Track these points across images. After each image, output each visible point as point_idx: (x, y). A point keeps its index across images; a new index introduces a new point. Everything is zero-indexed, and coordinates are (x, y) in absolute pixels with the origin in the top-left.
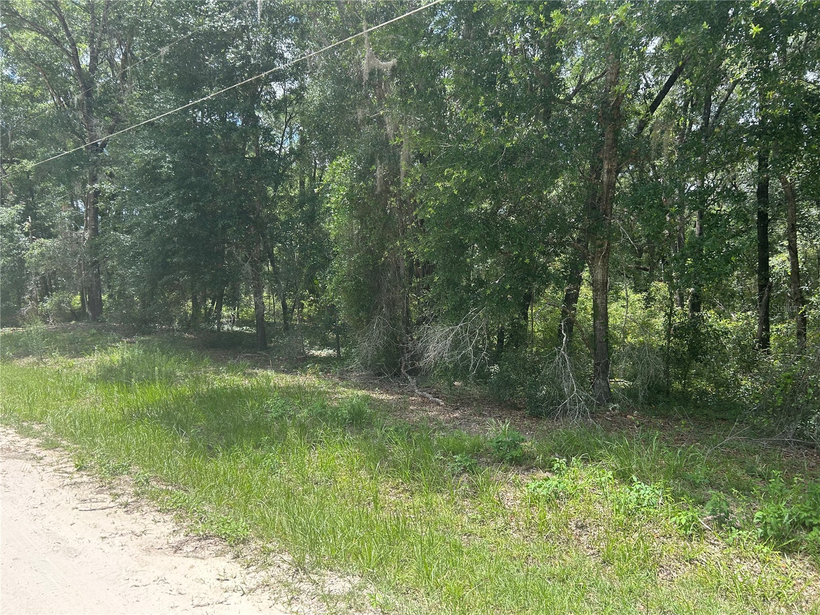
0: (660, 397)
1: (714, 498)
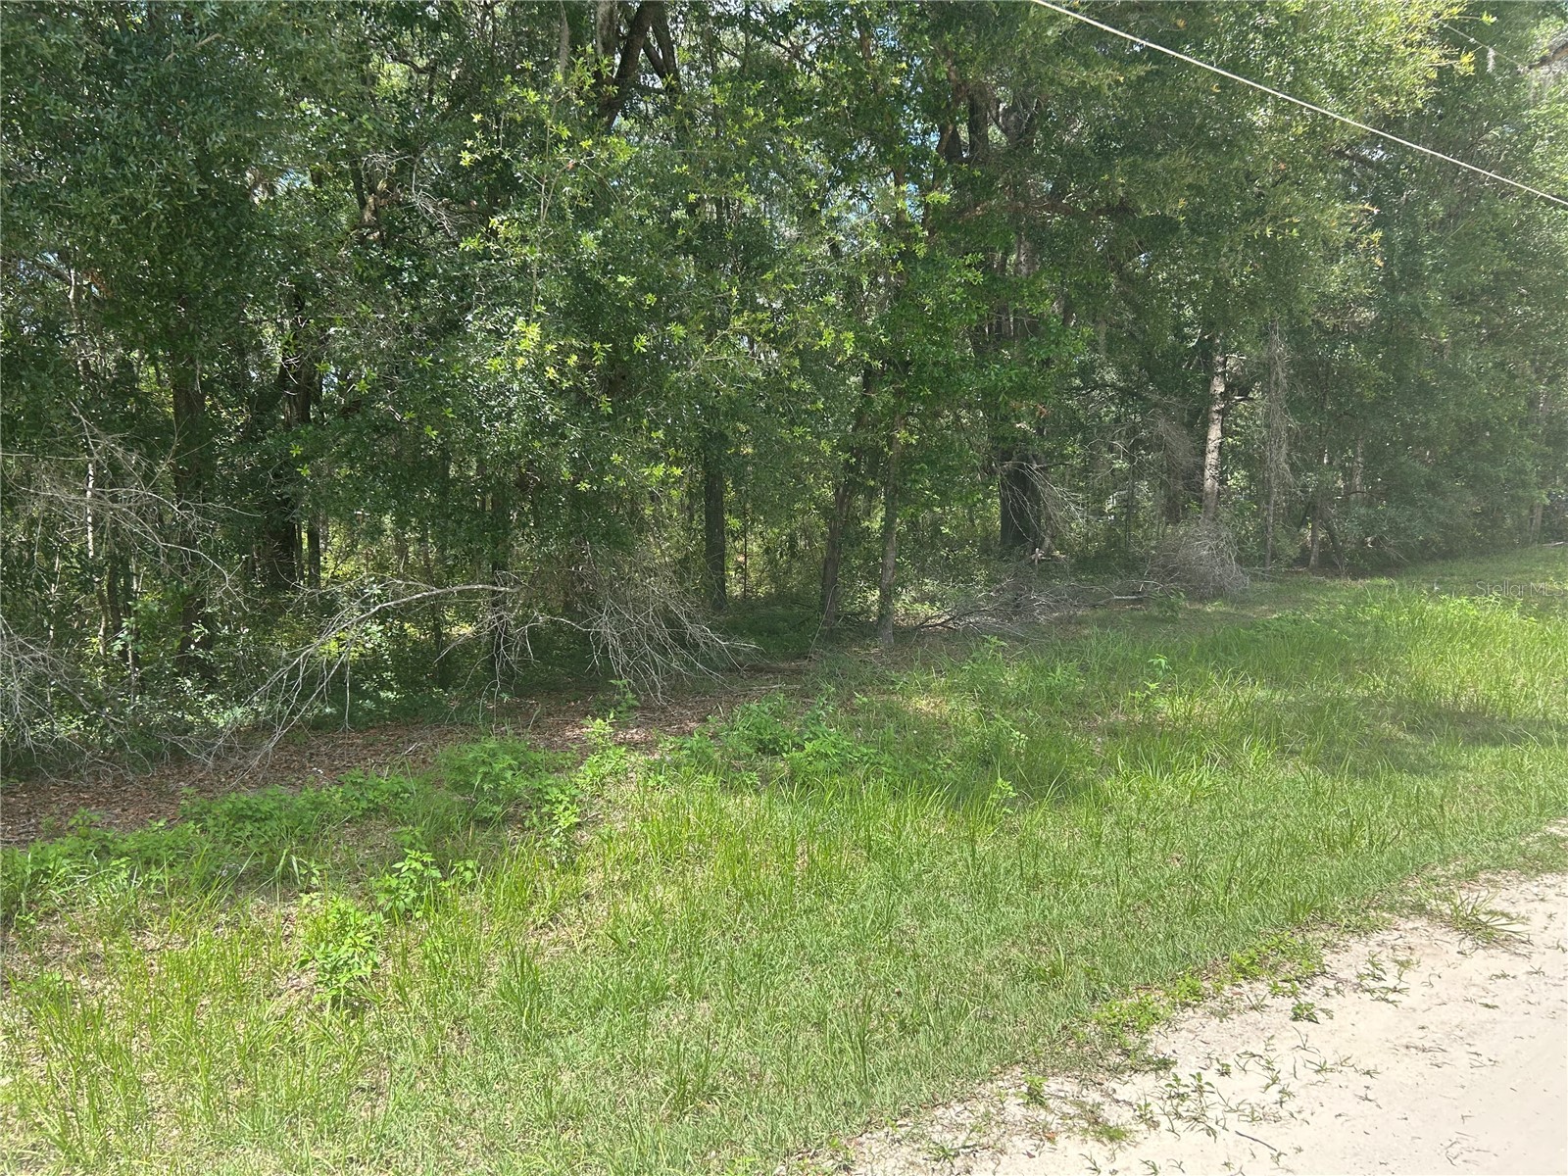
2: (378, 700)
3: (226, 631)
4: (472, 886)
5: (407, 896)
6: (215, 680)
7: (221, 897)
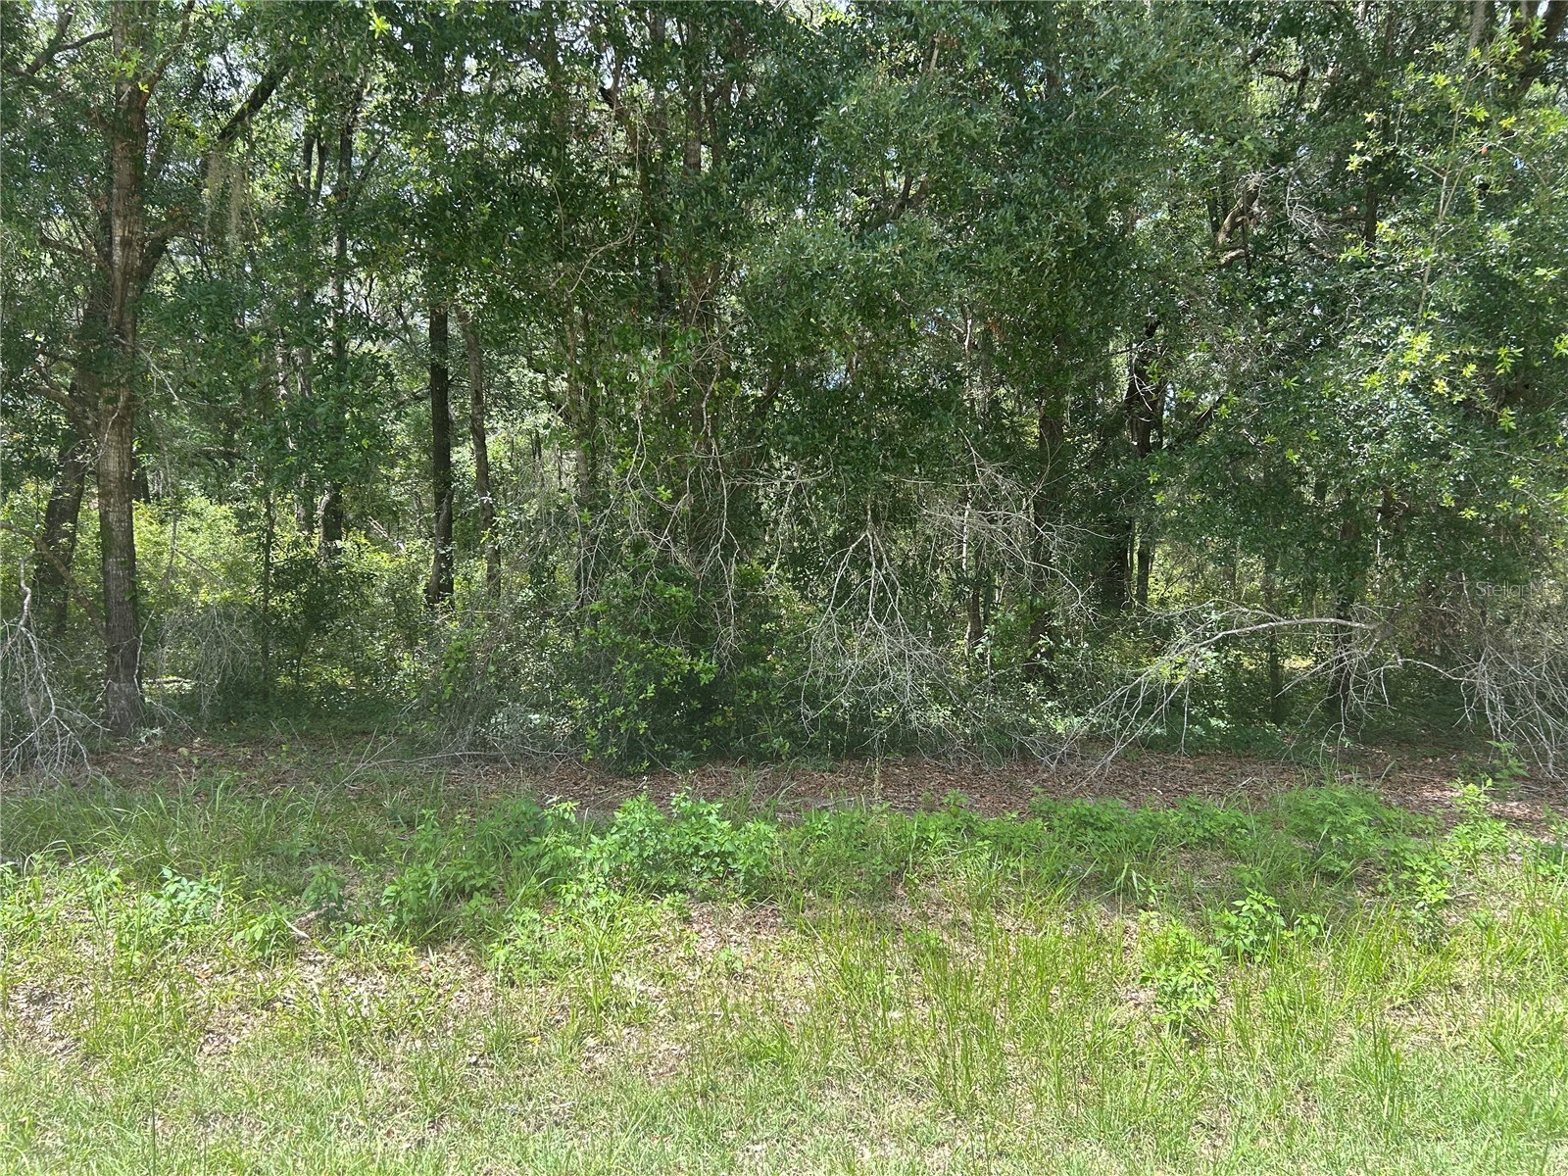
0: (250, 705)
1: (319, 878)
2: (1207, 727)
3: (1068, 644)
4: (1317, 943)
5: (1246, 937)
6: (1055, 689)
7: (1067, 896)
